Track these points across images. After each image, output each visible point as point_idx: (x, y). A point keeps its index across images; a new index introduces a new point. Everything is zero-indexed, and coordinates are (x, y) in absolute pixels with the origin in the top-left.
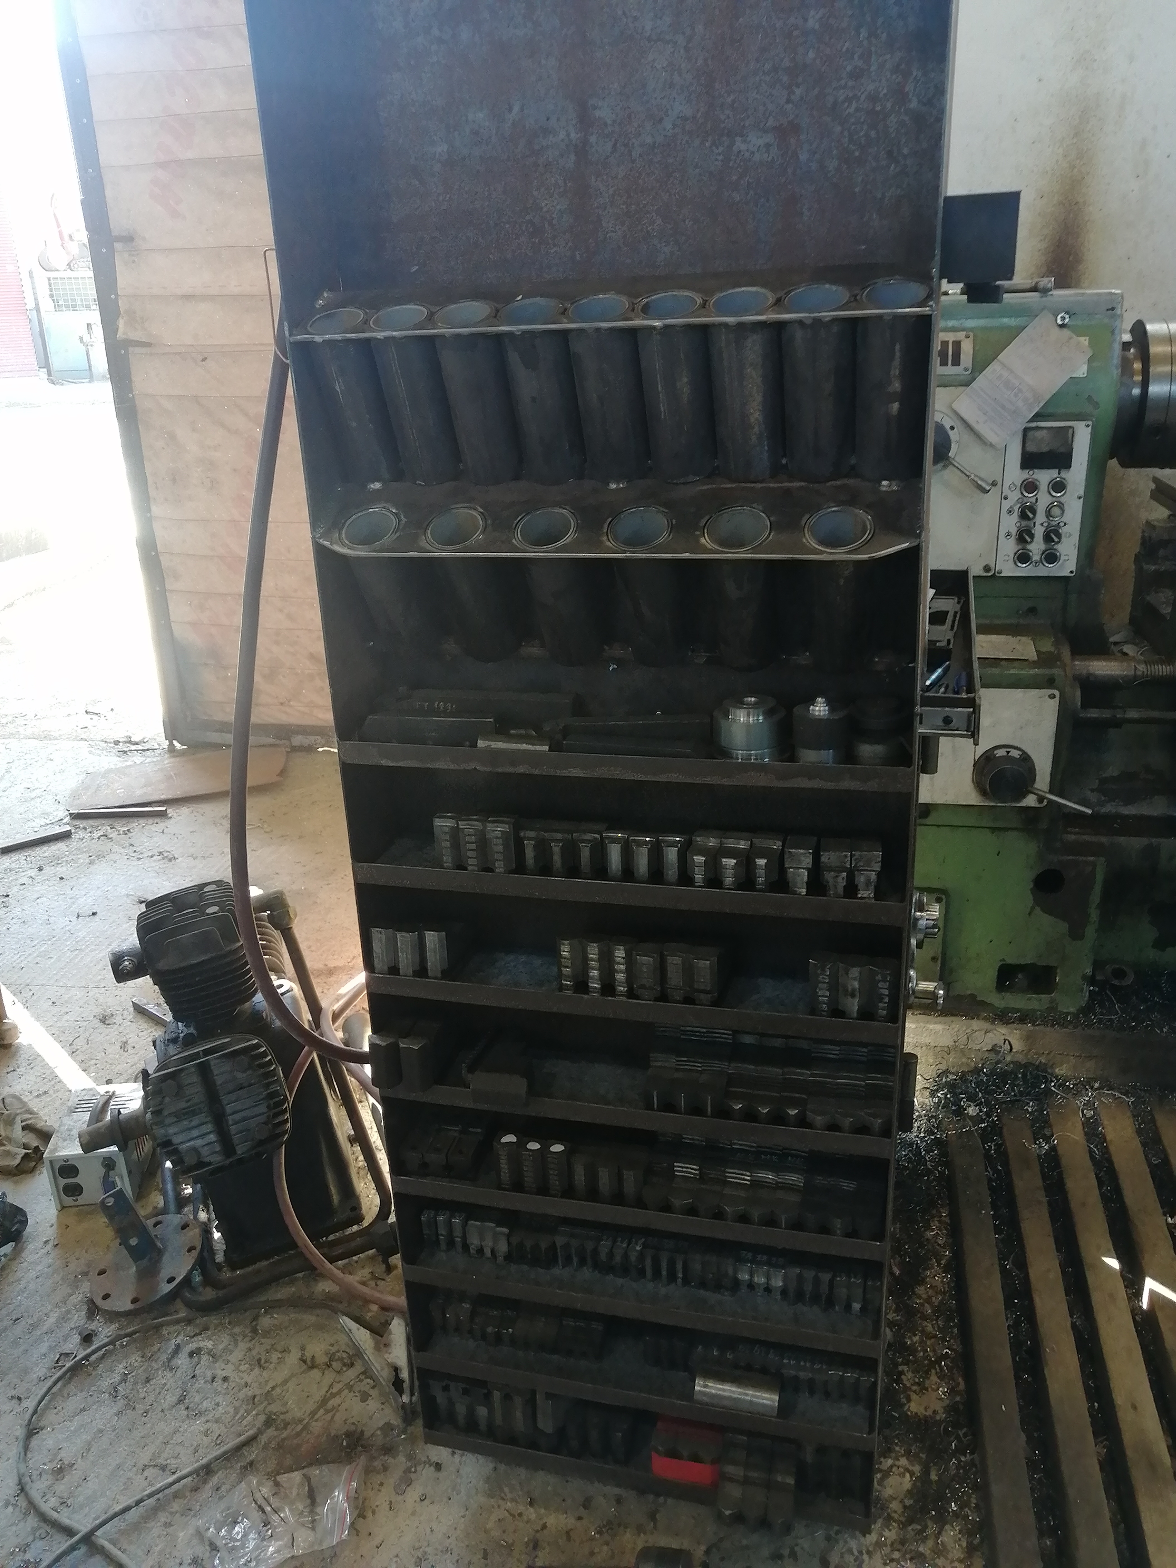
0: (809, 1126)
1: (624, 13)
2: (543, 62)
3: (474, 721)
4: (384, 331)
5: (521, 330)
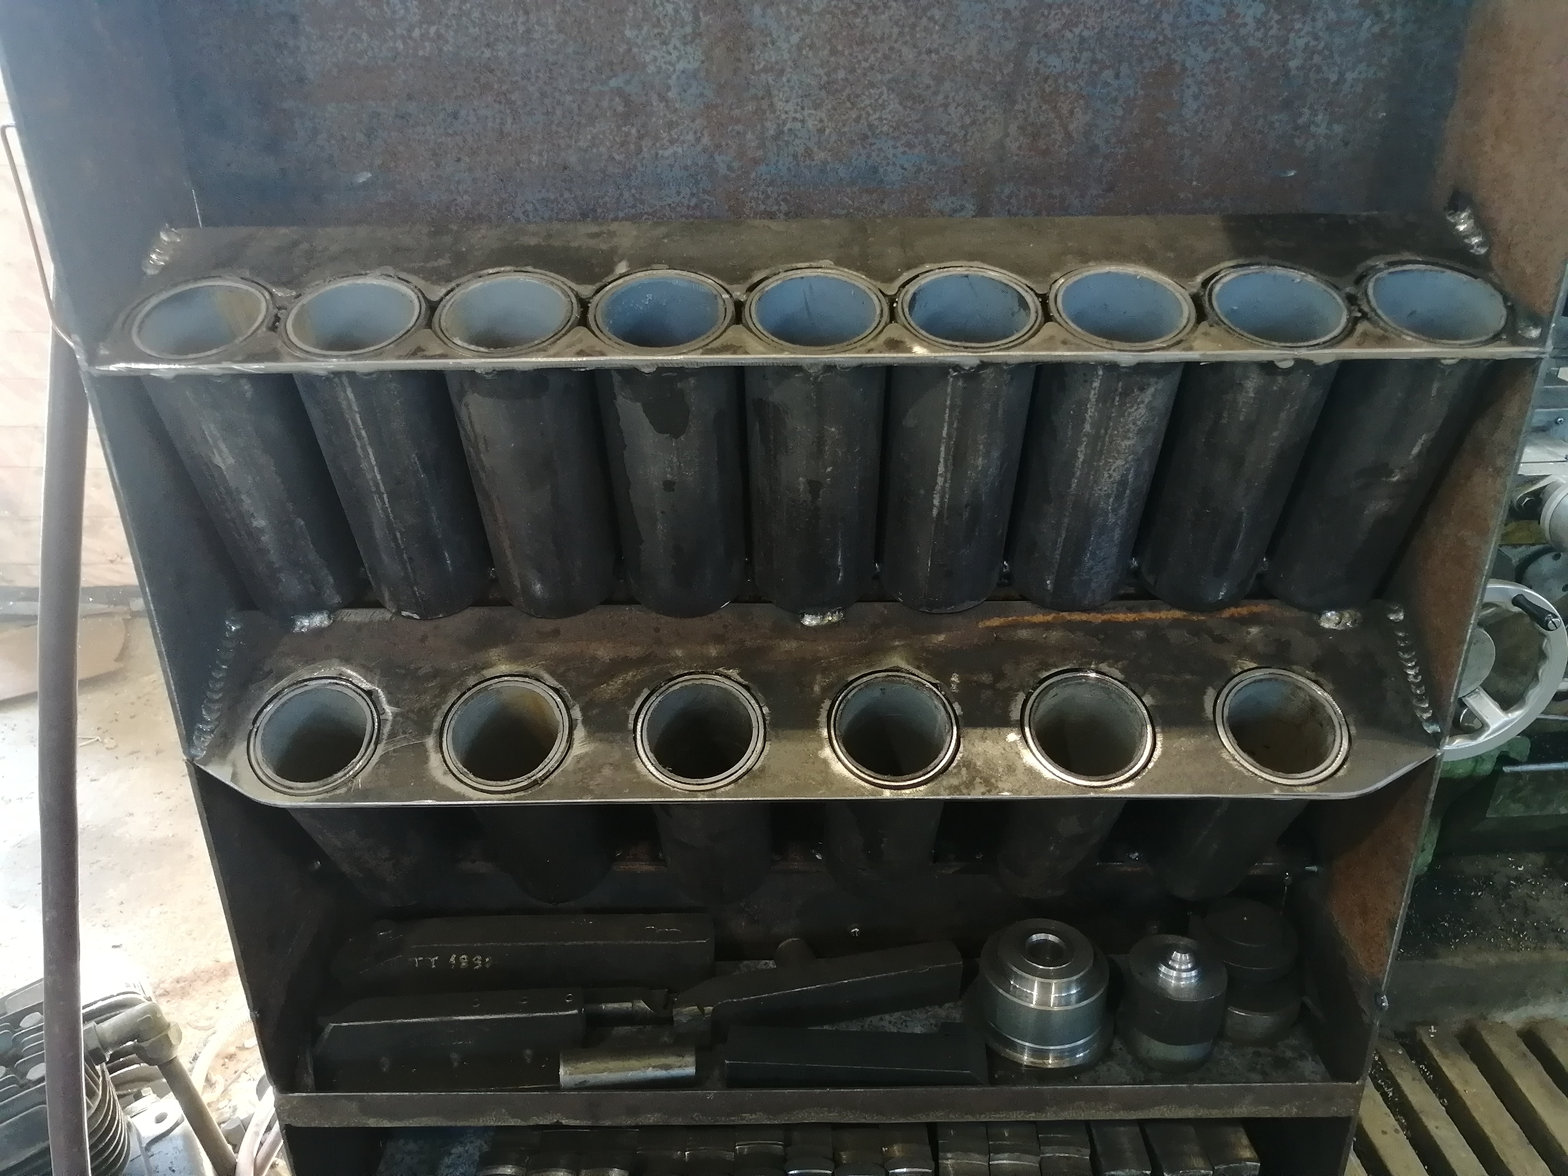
3: (540, 1017)
4: (325, 356)
5: (656, 364)
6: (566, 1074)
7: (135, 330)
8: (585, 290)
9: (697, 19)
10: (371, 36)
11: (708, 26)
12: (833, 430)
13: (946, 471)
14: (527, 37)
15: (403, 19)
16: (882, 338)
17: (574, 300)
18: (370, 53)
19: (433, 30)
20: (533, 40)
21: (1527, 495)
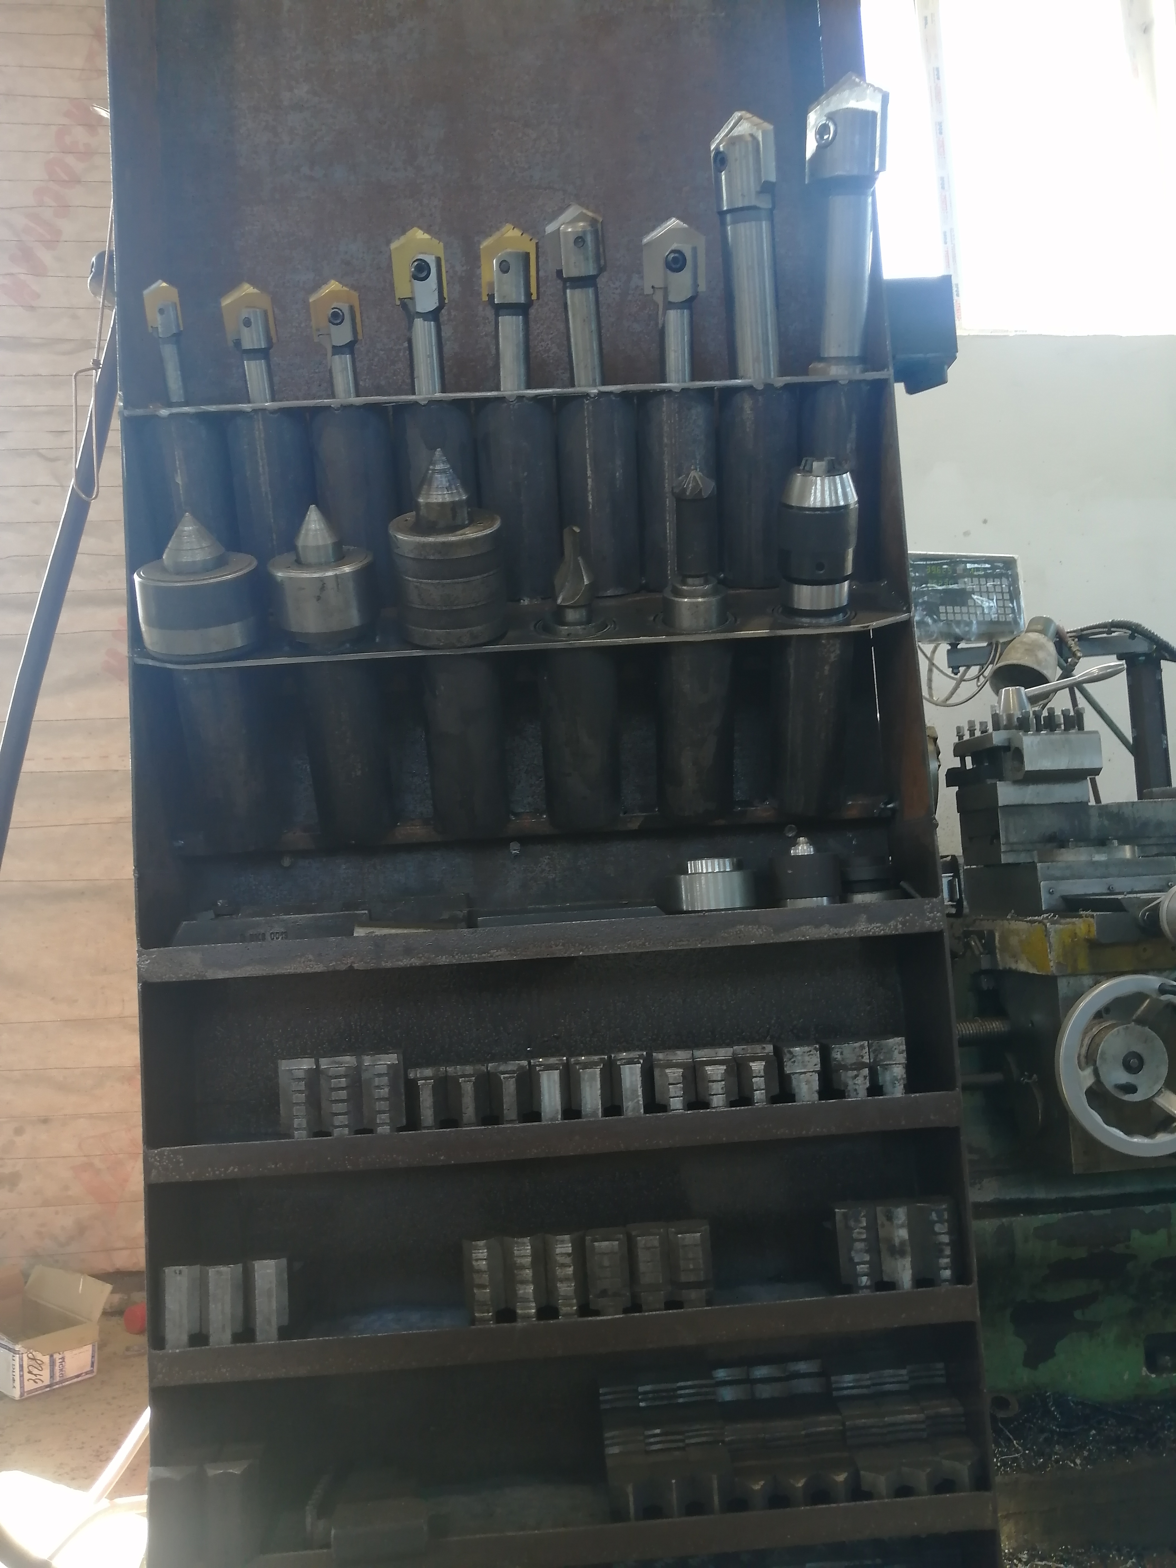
0: (868, 1496)
4: (249, 403)
5: (428, 398)
6: (358, 932)
12: (525, 444)
13: (592, 474)
21: (1147, 911)
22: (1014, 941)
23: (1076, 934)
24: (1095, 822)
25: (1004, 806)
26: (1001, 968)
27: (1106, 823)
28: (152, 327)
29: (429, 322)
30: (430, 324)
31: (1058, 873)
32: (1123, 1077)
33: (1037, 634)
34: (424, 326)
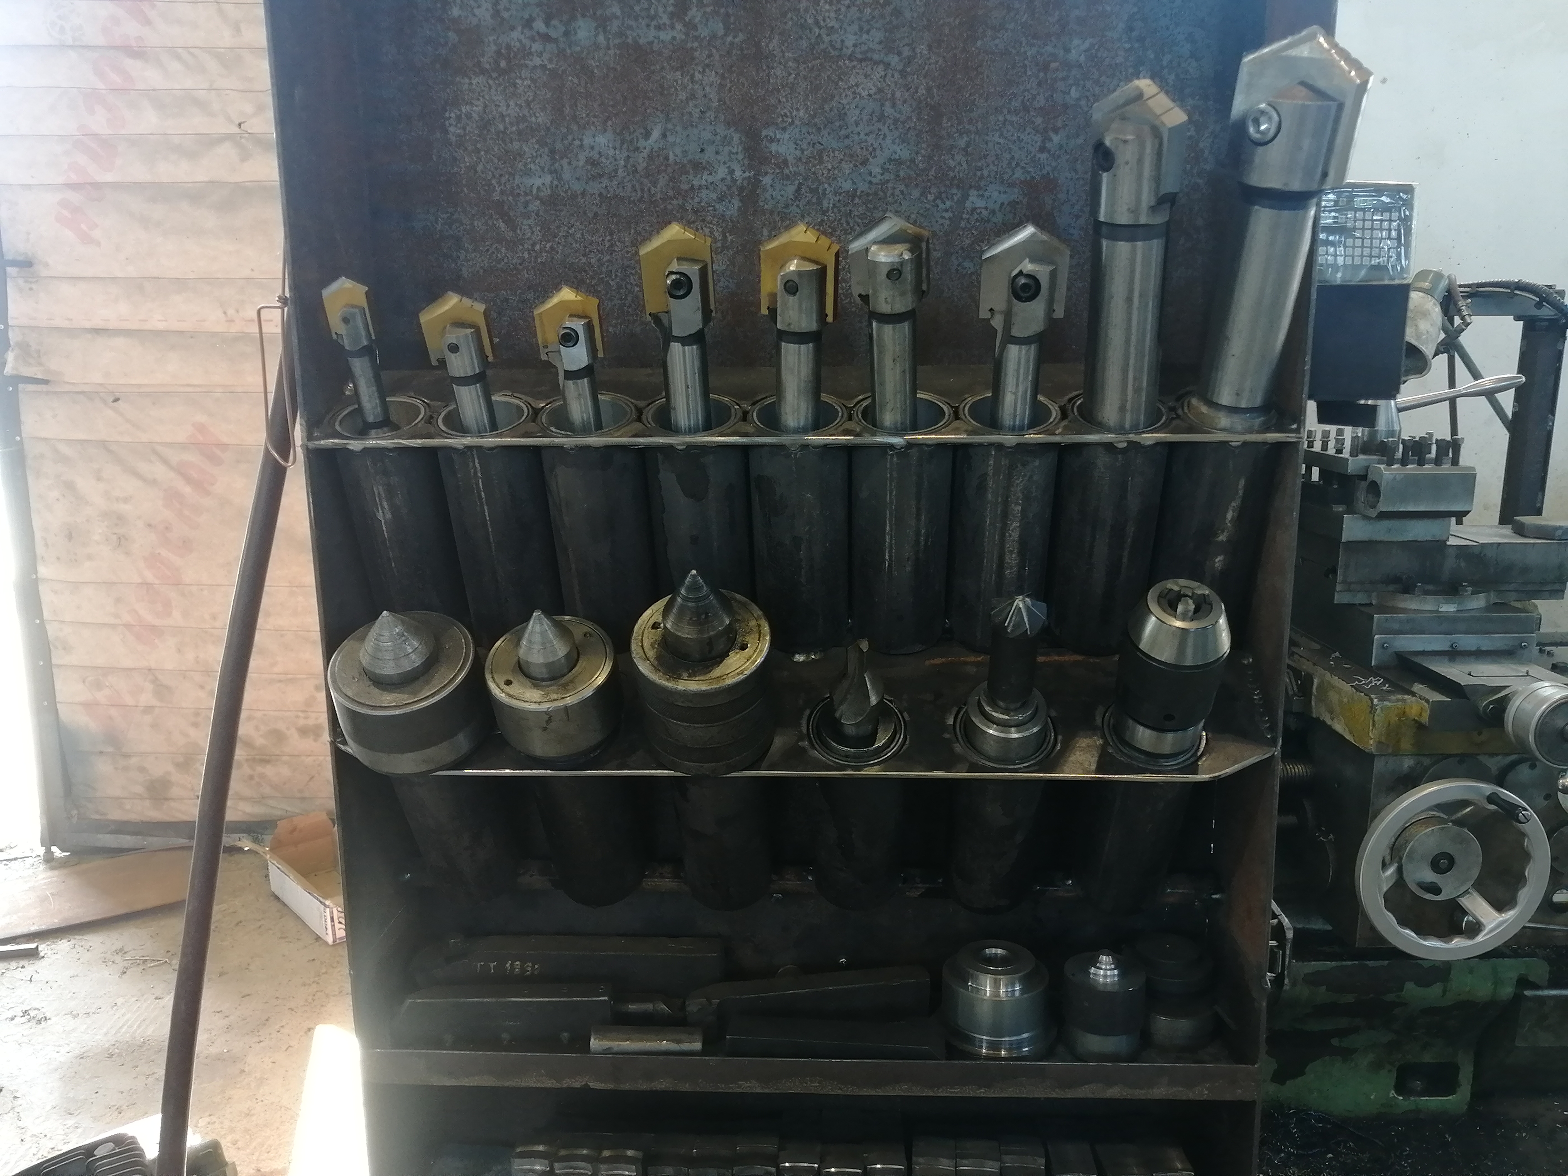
1: (817, 23)
2: (698, 76)
3: (577, 1001)
4: (462, 436)
5: (686, 443)
6: (595, 1043)
7: (337, 424)
8: (641, 404)
9: (725, 237)
10: (507, 249)
11: (732, 241)
12: (809, 495)
13: (891, 530)
14: (611, 250)
15: (529, 239)
16: (841, 428)
17: (633, 409)
18: (506, 260)
19: (548, 246)
20: (615, 251)
21: (1491, 703)
22: (1333, 696)
23: (1404, 712)
24: (1450, 563)
25: (1349, 542)
26: (1314, 716)
27: (1463, 564)
28: (336, 333)
29: (690, 347)
30: (693, 348)
31: (1396, 626)
32: (1429, 876)
33: (1421, 294)
34: (684, 352)
